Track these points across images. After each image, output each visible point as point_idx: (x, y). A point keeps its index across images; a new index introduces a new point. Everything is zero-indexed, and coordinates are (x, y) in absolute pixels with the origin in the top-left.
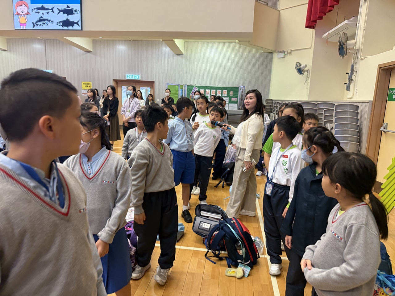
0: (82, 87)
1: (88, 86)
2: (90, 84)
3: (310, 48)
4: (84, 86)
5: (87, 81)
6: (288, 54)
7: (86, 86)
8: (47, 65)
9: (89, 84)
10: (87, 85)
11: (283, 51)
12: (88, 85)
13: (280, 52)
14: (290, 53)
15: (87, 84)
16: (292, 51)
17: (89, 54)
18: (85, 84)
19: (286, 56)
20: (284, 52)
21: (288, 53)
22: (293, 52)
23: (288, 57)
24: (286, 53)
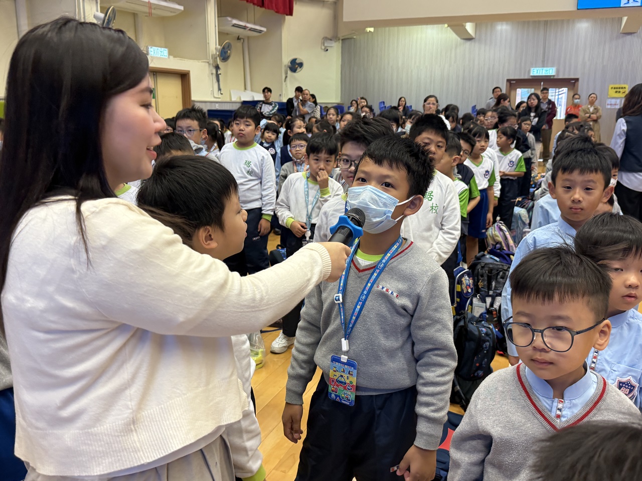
0: (609, 93)
1: (619, 92)
2: (625, 88)
4: (612, 93)
5: (620, 84)
7: (616, 92)
8: (546, 59)
9: (622, 88)
10: (618, 90)
12: (621, 90)
15: (620, 88)
17: (629, 37)
18: (615, 88)
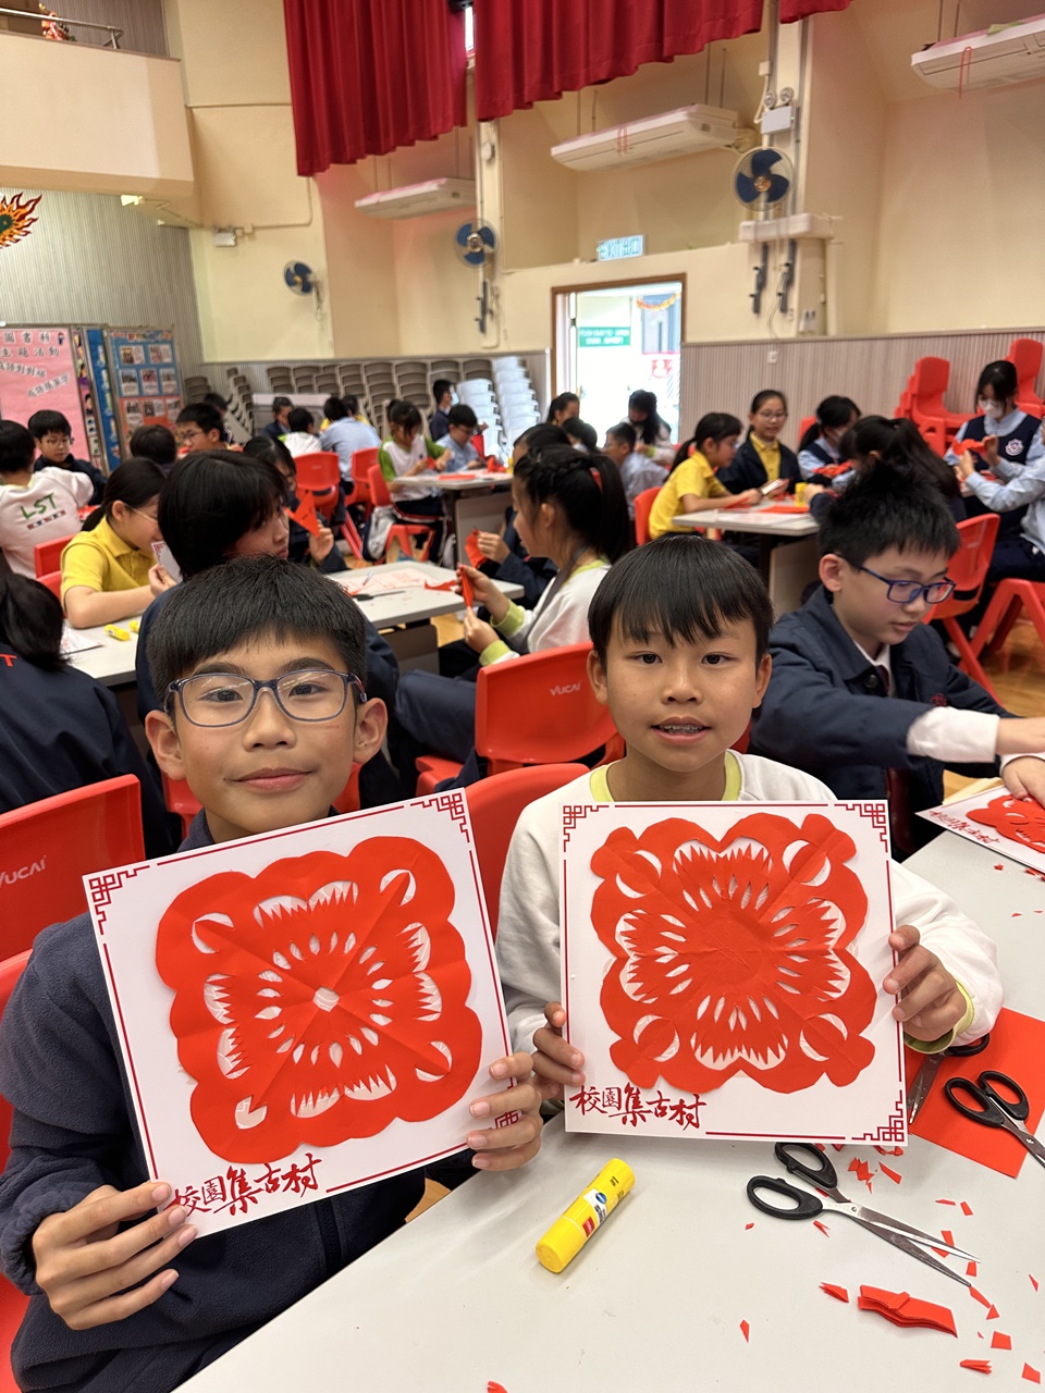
3: (308, 225)
6: (246, 238)
11: (230, 227)
13: (221, 230)
14: (251, 235)
16: (254, 228)
19: (239, 241)
20: (233, 230)
21: (244, 234)
22: (258, 233)
23: (246, 245)
24: (239, 232)
